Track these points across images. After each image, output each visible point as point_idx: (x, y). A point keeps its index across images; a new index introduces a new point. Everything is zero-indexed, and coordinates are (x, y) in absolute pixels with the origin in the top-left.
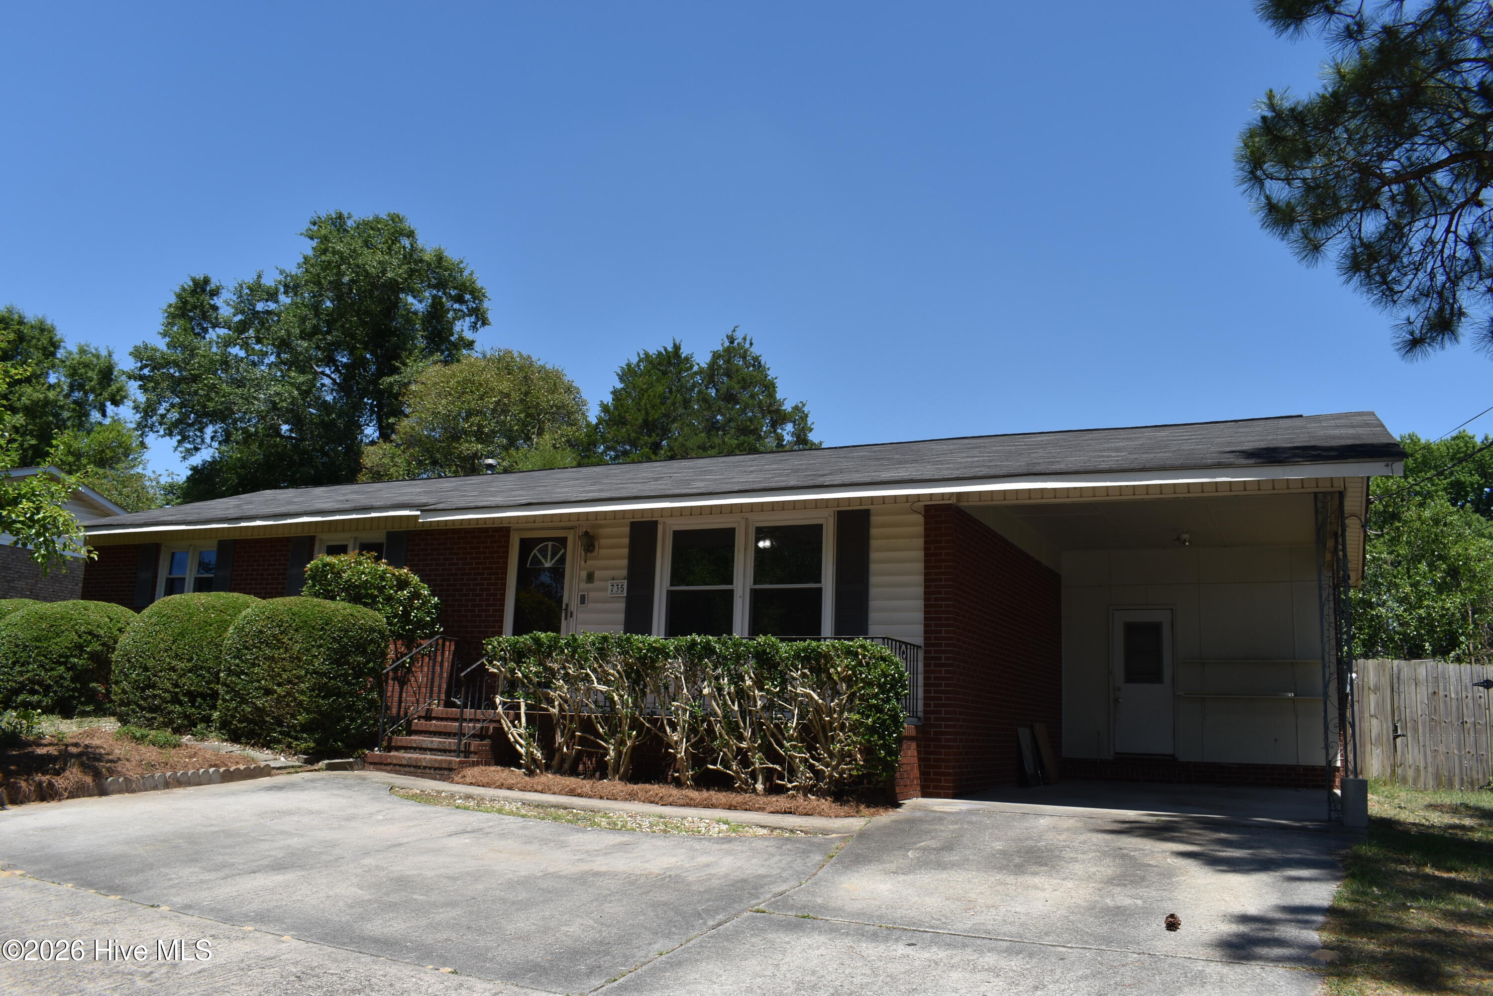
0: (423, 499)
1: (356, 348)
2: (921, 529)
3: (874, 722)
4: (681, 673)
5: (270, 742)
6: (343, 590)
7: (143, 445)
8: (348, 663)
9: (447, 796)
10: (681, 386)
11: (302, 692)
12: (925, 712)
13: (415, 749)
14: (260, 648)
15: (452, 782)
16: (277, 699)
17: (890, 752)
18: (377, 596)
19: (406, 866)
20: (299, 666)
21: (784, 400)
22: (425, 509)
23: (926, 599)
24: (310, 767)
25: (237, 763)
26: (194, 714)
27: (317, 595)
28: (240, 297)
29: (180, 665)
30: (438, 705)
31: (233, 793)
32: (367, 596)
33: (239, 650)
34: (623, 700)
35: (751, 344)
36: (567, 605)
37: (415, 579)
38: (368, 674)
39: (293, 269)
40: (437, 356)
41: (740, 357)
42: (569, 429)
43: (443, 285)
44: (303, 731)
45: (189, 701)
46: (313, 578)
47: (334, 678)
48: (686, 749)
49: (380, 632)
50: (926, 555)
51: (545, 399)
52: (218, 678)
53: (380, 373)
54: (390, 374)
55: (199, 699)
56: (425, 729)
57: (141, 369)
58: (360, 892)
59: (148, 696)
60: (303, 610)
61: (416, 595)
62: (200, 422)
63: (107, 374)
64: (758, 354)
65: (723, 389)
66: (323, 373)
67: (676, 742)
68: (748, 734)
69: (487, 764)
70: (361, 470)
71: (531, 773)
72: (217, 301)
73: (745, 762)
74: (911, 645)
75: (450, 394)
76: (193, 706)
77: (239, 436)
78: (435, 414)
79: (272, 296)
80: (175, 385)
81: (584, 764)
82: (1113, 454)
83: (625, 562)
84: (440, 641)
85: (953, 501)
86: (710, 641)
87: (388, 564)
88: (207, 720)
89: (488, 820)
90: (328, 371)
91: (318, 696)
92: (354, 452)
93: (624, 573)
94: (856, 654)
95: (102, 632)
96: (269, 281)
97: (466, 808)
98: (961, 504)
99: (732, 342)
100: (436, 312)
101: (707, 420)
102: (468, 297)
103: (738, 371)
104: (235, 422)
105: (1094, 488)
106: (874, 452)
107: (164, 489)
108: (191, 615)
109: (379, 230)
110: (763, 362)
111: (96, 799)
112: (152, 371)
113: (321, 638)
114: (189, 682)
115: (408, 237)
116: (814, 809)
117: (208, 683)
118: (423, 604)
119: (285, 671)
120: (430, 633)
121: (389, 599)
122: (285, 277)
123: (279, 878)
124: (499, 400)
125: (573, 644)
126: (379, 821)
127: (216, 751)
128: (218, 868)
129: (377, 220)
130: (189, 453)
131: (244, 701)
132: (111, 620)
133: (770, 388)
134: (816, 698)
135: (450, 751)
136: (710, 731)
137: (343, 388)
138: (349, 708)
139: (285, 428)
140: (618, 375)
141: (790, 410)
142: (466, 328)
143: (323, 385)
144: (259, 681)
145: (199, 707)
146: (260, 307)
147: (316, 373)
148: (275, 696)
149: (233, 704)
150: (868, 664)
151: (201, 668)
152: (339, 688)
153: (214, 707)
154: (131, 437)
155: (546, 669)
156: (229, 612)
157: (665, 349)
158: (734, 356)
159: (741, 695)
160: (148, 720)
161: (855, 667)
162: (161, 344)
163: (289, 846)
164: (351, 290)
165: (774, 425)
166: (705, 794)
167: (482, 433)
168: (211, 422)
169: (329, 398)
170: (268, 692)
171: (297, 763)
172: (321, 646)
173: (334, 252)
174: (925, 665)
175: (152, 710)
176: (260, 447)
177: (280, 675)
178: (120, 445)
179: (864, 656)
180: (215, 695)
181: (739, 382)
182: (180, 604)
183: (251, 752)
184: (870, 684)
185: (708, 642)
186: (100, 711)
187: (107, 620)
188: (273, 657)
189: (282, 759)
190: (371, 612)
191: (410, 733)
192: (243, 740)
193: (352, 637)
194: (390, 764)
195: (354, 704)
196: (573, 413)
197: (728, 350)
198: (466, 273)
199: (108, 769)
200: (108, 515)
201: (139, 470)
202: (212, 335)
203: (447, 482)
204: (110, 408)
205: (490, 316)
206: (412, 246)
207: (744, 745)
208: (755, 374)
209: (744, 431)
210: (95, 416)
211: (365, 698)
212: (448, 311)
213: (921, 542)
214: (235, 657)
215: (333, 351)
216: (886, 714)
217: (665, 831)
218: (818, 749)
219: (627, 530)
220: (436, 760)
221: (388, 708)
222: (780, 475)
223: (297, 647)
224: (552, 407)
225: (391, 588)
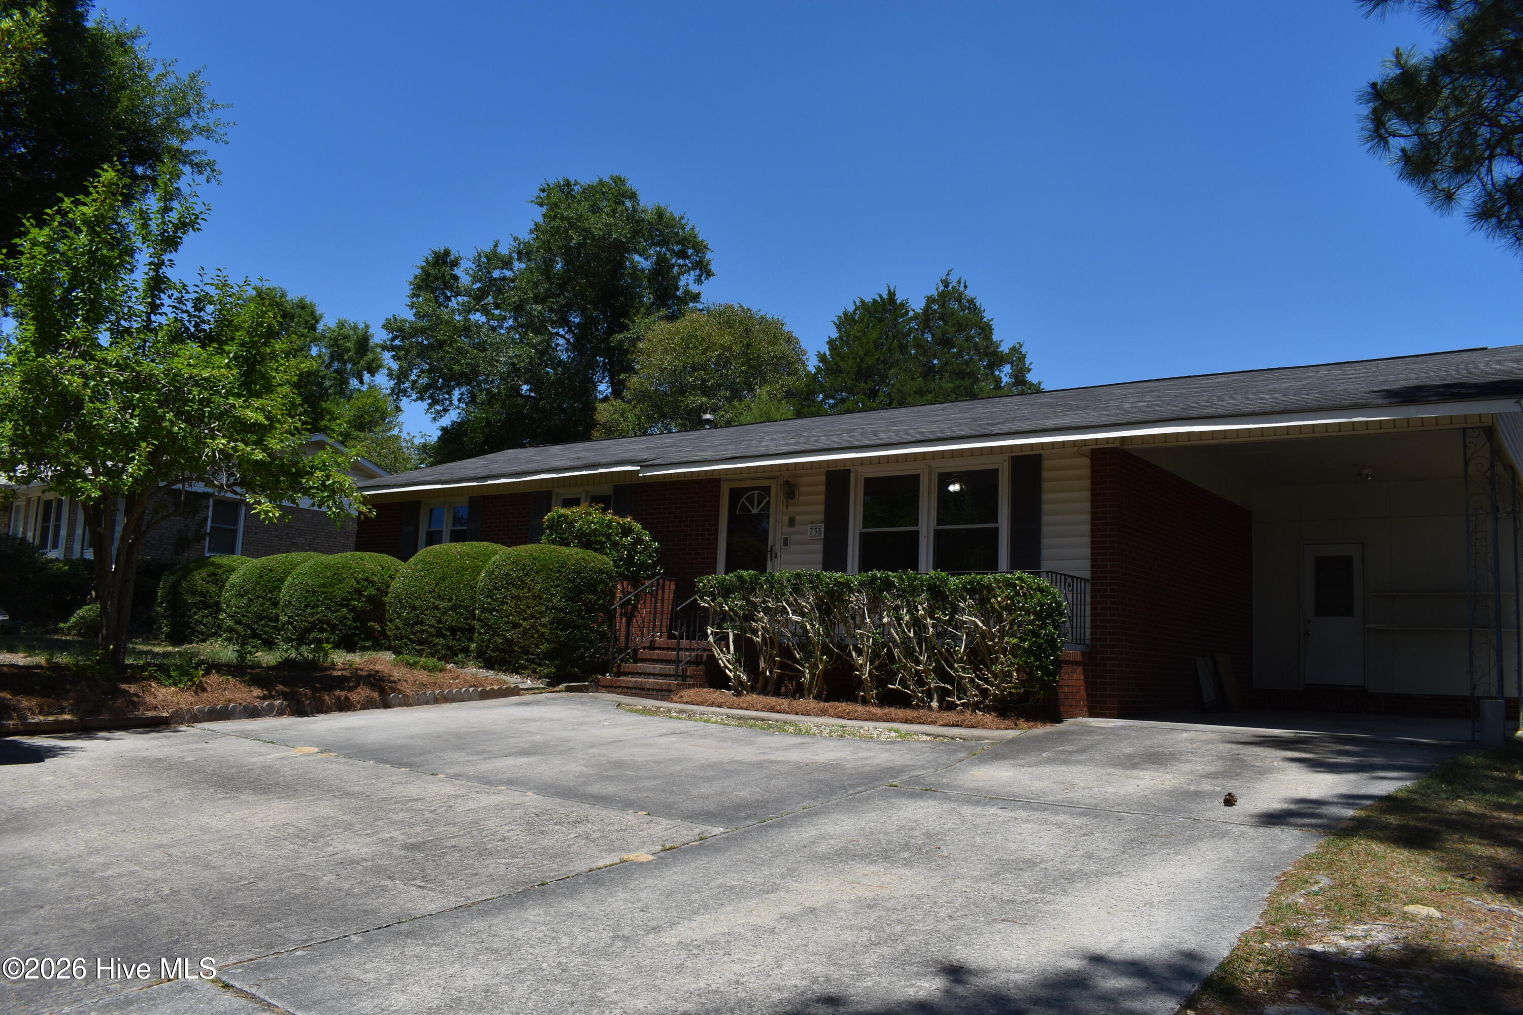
0: (644, 456)
1: (587, 309)
2: (1087, 472)
3: (1030, 646)
4: (864, 605)
5: (518, 668)
6: (576, 538)
7: (398, 409)
8: (581, 600)
9: (664, 711)
10: (898, 332)
11: (544, 625)
12: (1092, 639)
13: (640, 674)
14: (508, 589)
15: (671, 701)
16: (523, 631)
17: (1047, 672)
18: (605, 543)
19: (623, 754)
20: (540, 604)
21: (1001, 341)
22: (645, 465)
23: (1093, 536)
24: (551, 689)
25: (492, 684)
26: (455, 646)
27: (554, 542)
28: (479, 265)
29: (443, 604)
30: (660, 637)
31: (489, 707)
32: (596, 542)
33: (490, 591)
34: (814, 628)
35: (966, 287)
36: (772, 547)
37: (637, 526)
38: (599, 610)
39: (526, 236)
40: (663, 312)
41: (955, 301)
42: (790, 379)
43: (666, 242)
44: (545, 658)
45: (451, 635)
46: (550, 527)
47: (570, 613)
48: (870, 670)
49: (608, 573)
50: (1092, 495)
51: (766, 350)
52: (474, 615)
53: (610, 332)
54: (621, 332)
55: (459, 633)
56: (648, 657)
57: (393, 340)
58: (585, 769)
59: (418, 631)
60: (542, 556)
61: (638, 541)
62: (448, 386)
63: (363, 344)
64: (973, 297)
65: (938, 333)
66: (557, 334)
67: (861, 665)
68: (923, 658)
69: (702, 686)
70: (595, 425)
71: (738, 694)
72: (457, 271)
73: (921, 683)
74: (1077, 578)
75: (675, 350)
76: (454, 639)
77: (482, 397)
78: (662, 371)
79: (507, 263)
80: (423, 352)
81: (786, 686)
82: (1268, 396)
83: (822, 508)
84: (661, 581)
85: (1117, 444)
86: (889, 576)
87: (614, 514)
88: (466, 650)
89: (695, 726)
90: (561, 332)
91: (557, 628)
92: (589, 408)
93: (821, 517)
94: (1015, 586)
95: (376, 579)
96: (504, 250)
97: (678, 718)
98: (1126, 447)
99: (946, 286)
100: (662, 268)
101: (924, 365)
102: (690, 251)
103: (953, 314)
104: (479, 385)
105: (1237, 430)
106: (1057, 398)
107: (418, 449)
108: (450, 562)
109: (603, 193)
110: (978, 304)
111: (382, 710)
112: (402, 340)
113: (558, 578)
114: (450, 619)
115: (631, 198)
116: (979, 722)
117: (465, 619)
118: (646, 548)
119: (529, 607)
120: (652, 574)
121: (615, 544)
122: (519, 245)
123: (525, 760)
124: (721, 354)
125: (770, 581)
126: (605, 726)
127: (474, 676)
128: (478, 753)
129: (601, 183)
130: (439, 415)
131: (496, 634)
132: (383, 568)
133: (986, 330)
134: (981, 625)
135: (670, 676)
136: (890, 653)
137: (576, 346)
138: (584, 639)
139: (525, 387)
140: (835, 324)
141: (1007, 351)
142: (691, 282)
143: (557, 345)
144: (508, 617)
145: (459, 640)
146: (496, 274)
147: (551, 334)
148: (522, 629)
149: (487, 637)
150: (1025, 594)
151: (460, 607)
152: (574, 621)
153: (471, 640)
154: (385, 402)
155: (749, 602)
156: (482, 558)
157: (881, 296)
158: (949, 300)
159: (917, 623)
160: (418, 651)
161: (1013, 597)
162: (408, 315)
163: (533, 741)
164: (579, 254)
165: (991, 366)
166: (886, 710)
167: (706, 386)
168: (457, 386)
169: (564, 357)
170: (515, 626)
171: (541, 686)
172: (558, 586)
173: (563, 218)
174: (1092, 597)
175: (421, 642)
176: (503, 406)
177: (525, 611)
178: (377, 410)
179: (1022, 588)
180: (472, 629)
181: (954, 326)
182: (441, 553)
183: (503, 677)
184: (1028, 612)
185: (887, 577)
186: (378, 646)
187: (380, 568)
188: (518, 596)
189: (529, 682)
190: (600, 556)
191: (636, 661)
192: (496, 667)
193: (584, 578)
194: (619, 687)
195: (587, 636)
196: (793, 363)
197: (942, 295)
198: (688, 228)
199: (391, 688)
200: (372, 477)
201: (395, 432)
202: (453, 304)
203: (668, 438)
204: (366, 377)
205: (713, 268)
206: (633, 207)
207: (920, 668)
208: (969, 316)
209: (960, 374)
210: (354, 383)
211: (597, 630)
212: (673, 266)
213: (1087, 483)
214: (487, 597)
215: (566, 312)
216: (1043, 638)
217: (841, 736)
218: (982, 669)
219: (823, 478)
220: (657, 683)
221: (617, 639)
222: (960, 424)
223: (538, 587)
224: (773, 359)
225: (617, 535)
